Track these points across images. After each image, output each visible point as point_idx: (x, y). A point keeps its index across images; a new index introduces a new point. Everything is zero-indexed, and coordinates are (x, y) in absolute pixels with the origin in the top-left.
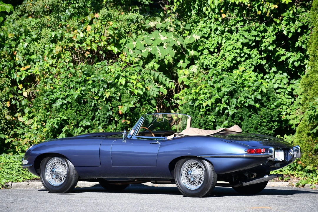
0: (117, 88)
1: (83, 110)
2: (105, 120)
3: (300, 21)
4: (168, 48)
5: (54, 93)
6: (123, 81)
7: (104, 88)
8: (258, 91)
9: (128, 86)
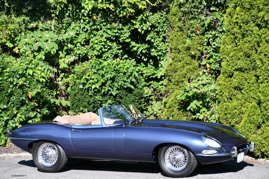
0: (26, 77)
2: (19, 103)
3: (149, 22)
4: (53, 43)
6: (30, 72)
7: (17, 78)
8: (132, 76)
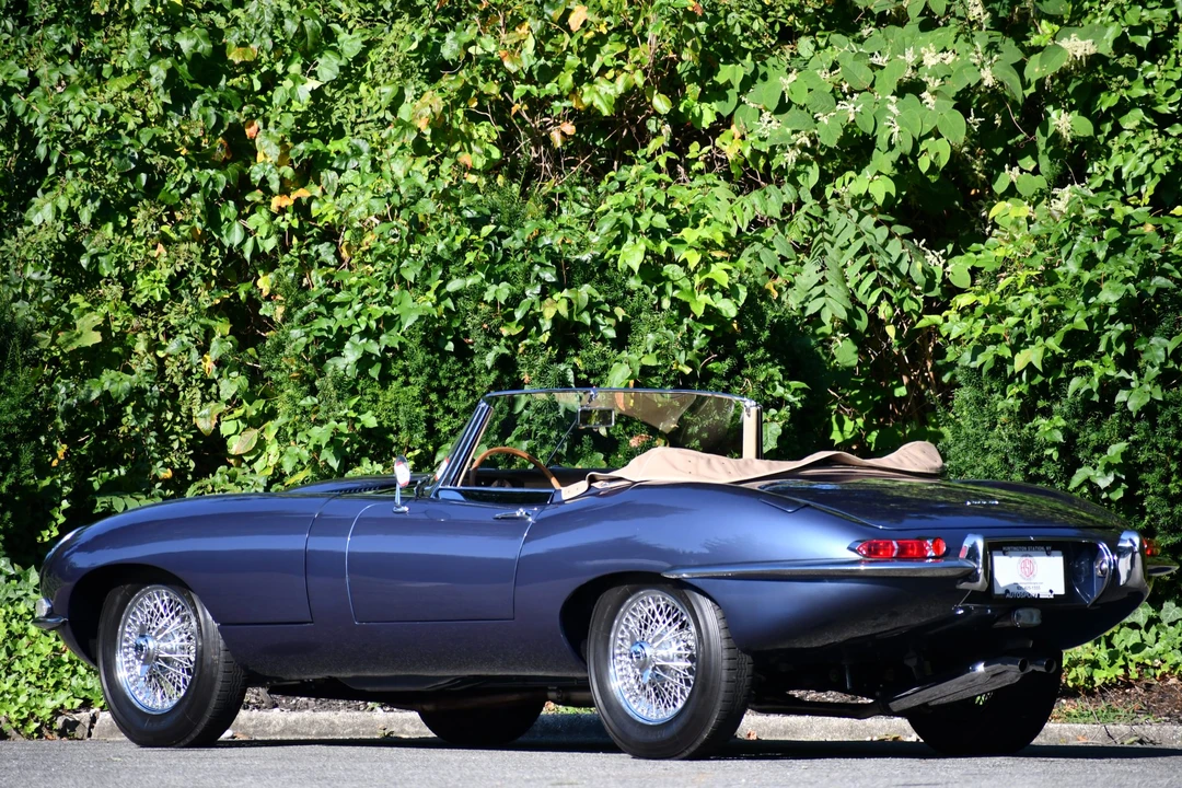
1: (457, 387)
4: (941, 101)
5: (337, 309)
6: (633, 255)
7: (545, 283)
9: (667, 278)
